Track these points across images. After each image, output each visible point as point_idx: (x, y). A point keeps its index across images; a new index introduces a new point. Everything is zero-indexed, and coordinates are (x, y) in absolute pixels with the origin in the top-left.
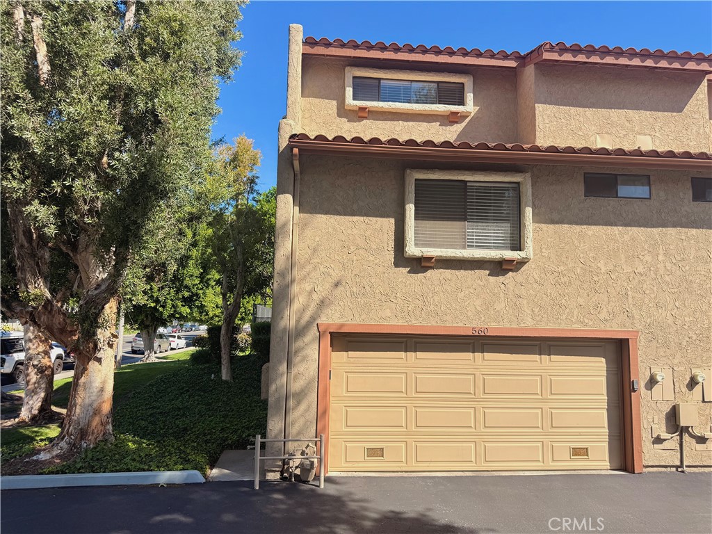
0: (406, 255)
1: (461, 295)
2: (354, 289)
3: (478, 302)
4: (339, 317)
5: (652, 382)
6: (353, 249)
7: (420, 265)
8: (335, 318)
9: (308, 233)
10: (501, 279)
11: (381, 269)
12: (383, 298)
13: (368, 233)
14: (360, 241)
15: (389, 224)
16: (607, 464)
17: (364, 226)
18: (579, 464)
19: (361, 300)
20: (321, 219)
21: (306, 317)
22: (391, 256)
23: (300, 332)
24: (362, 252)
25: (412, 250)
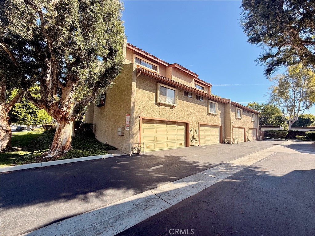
0: (157, 102)
1: (166, 112)
2: (147, 109)
3: (168, 114)
4: (144, 115)
5: (191, 130)
6: (147, 99)
7: (160, 104)
8: (143, 116)
9: (138, 93)
10: (172, 109)
11: (152, 105)
12: (153, 111)
13: (150, 96)
14: (148, 97)
15: (154, 94)
16: (184, 146)
17: (149, 94)
18: (181, 146)
19: (148, 111)
20: (141, 90)
21: (137, 115)
22: (154, 102)
23: (136, 118)
24: (149, 100)
25: (159, 101)
